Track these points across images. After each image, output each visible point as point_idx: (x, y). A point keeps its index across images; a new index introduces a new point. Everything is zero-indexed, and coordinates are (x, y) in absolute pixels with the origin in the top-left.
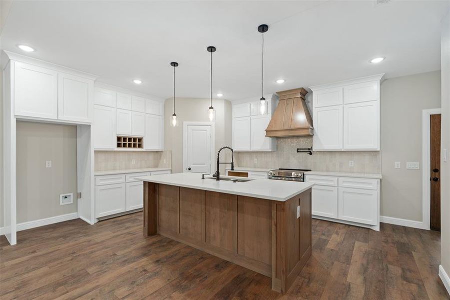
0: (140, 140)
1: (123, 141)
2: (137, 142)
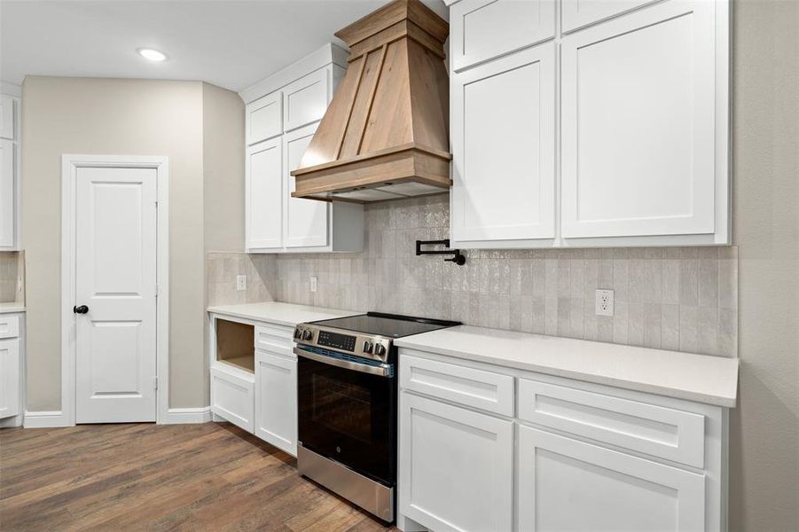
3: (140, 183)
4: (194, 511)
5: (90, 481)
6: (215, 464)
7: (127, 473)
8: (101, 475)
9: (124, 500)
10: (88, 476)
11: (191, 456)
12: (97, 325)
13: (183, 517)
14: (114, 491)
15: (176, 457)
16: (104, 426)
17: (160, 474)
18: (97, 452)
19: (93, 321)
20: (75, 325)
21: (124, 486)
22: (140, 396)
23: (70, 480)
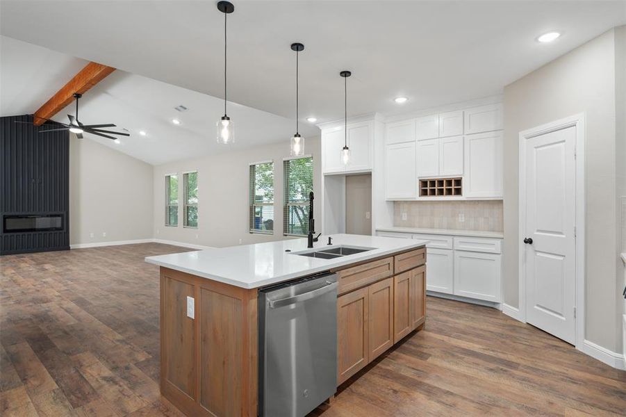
0: (458, 182)
1: (429, 187)
2: (453, 186)
3: (564, 141)
4: (513, 408)
5: (491, 353)
6: (574, 397)
7: (513, 362)
8: (499, 354)
9: (491, 373)
10: (493, 351)
11: (566, 381)
12: (538, 254)
13: (503, 405)
14: (492, 366)
15: (554, 374)
16: (540, 332)
17: (528, 375)
18: (515, 342)
19: (536, 251)
20: (526, 252)
21: (501, 367)
22: (564, 319)
23: (484, 347)
